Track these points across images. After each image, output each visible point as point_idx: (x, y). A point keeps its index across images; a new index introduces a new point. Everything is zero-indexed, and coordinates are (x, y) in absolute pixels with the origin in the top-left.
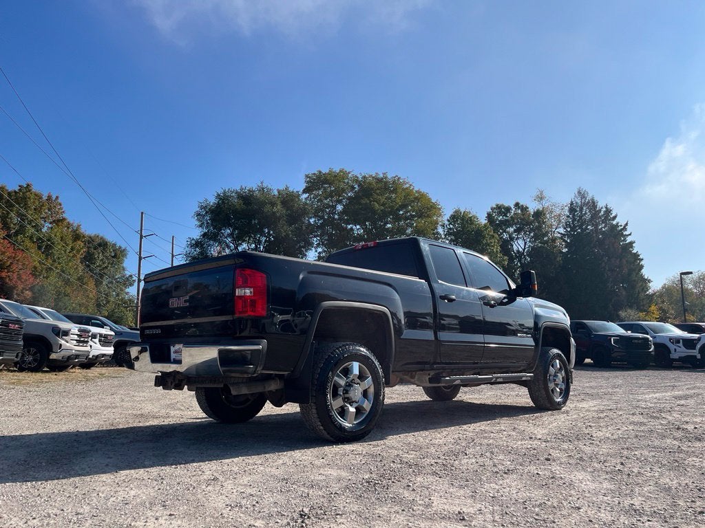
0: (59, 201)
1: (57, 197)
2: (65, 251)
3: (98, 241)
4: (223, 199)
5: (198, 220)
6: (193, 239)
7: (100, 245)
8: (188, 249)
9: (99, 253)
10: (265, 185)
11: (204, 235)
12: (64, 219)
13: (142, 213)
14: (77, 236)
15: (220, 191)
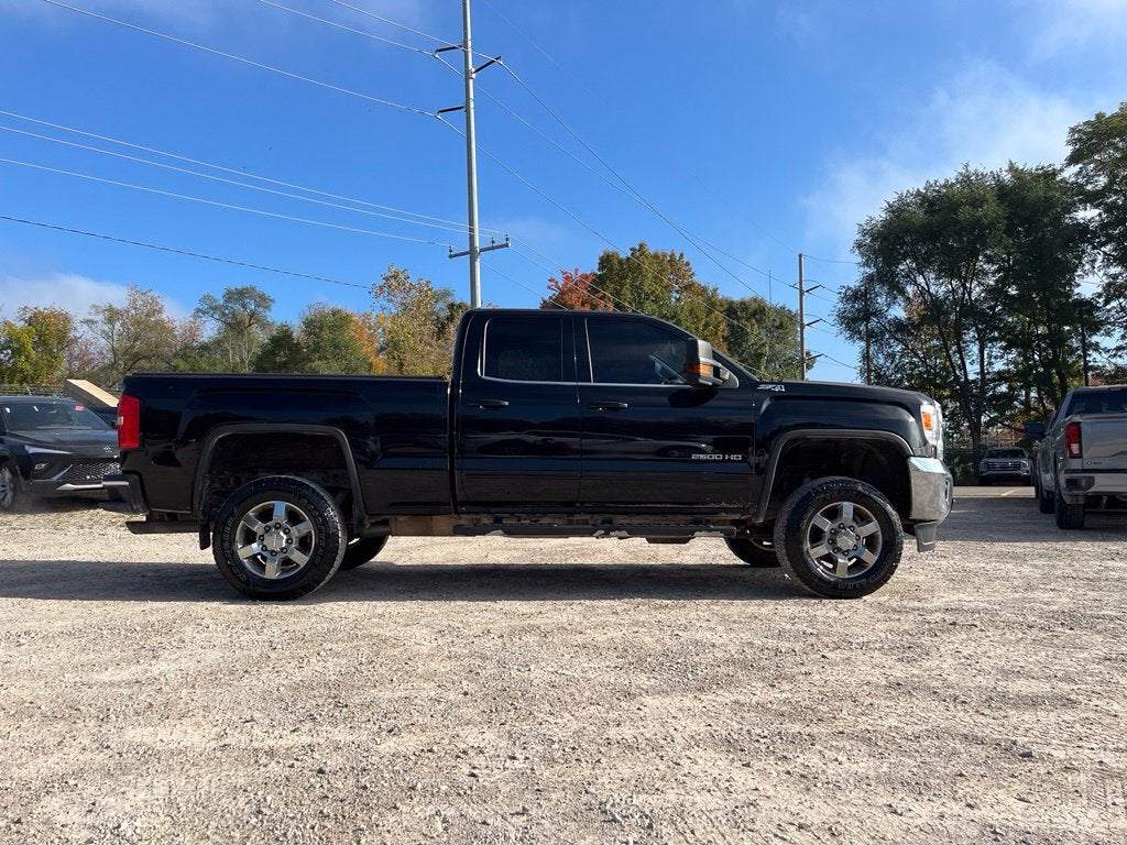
0: (685, 259)
1: (682, 255)
2: (697, 329)
3: (754, 306)
4: (897, 211)
5: (862, 255)
6: (849, 288)
7: (755, 313)
8: (840, 305)
9: (752, 325)
10: (971, 169)
11: (870, 279)
12: (693, 284)
13: (800, 256)
14: (712, 304)
15: (892, 198)
